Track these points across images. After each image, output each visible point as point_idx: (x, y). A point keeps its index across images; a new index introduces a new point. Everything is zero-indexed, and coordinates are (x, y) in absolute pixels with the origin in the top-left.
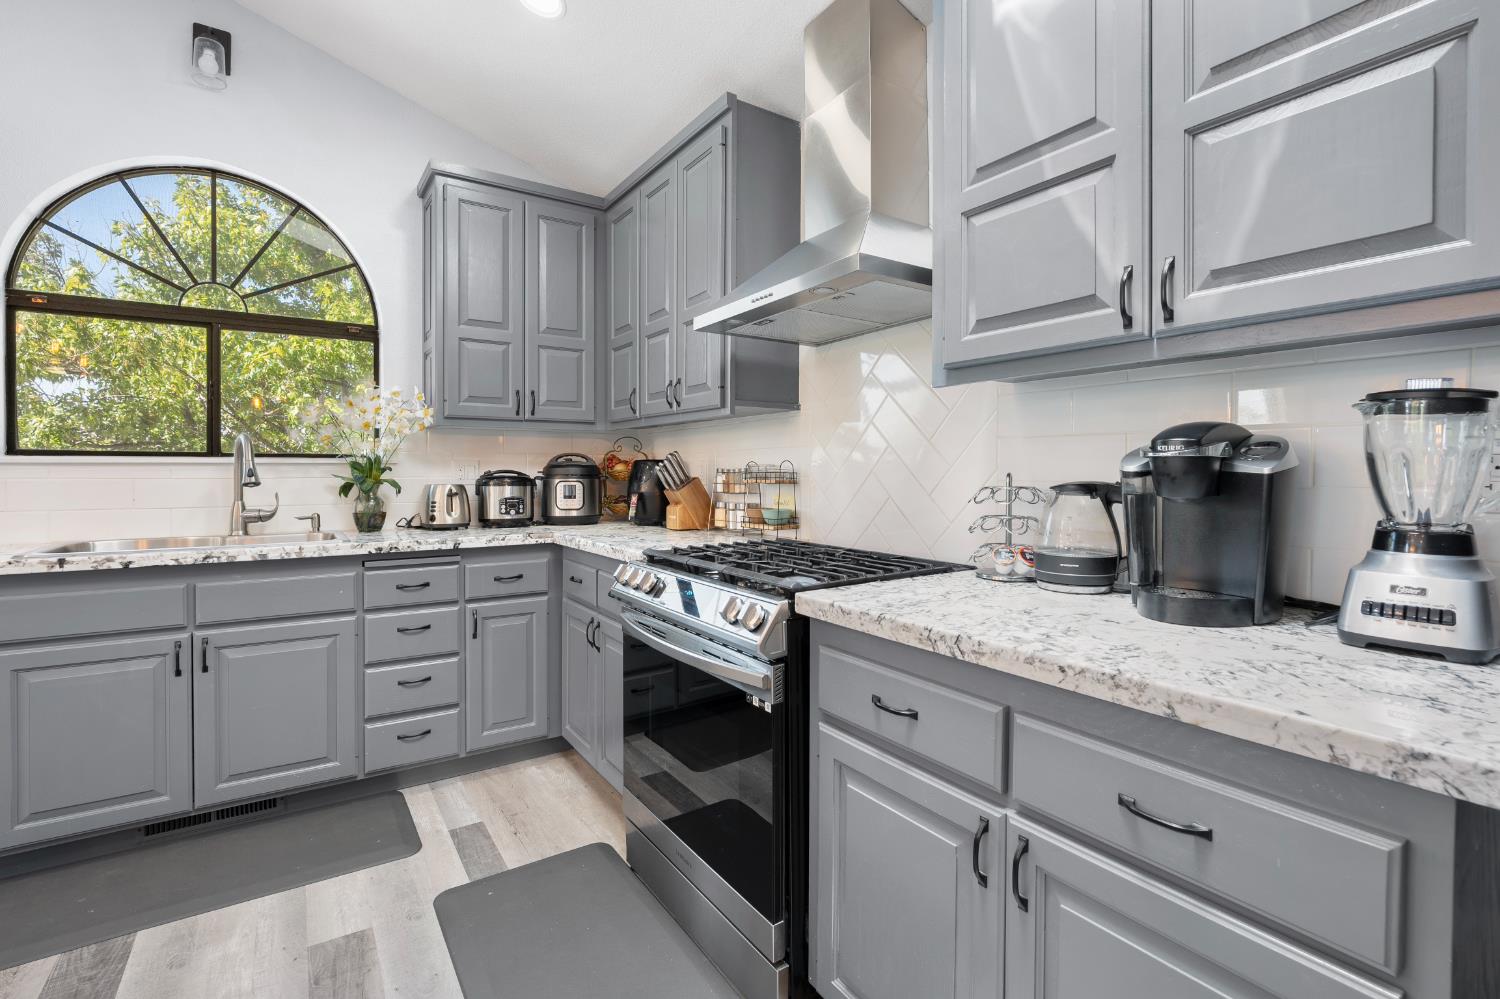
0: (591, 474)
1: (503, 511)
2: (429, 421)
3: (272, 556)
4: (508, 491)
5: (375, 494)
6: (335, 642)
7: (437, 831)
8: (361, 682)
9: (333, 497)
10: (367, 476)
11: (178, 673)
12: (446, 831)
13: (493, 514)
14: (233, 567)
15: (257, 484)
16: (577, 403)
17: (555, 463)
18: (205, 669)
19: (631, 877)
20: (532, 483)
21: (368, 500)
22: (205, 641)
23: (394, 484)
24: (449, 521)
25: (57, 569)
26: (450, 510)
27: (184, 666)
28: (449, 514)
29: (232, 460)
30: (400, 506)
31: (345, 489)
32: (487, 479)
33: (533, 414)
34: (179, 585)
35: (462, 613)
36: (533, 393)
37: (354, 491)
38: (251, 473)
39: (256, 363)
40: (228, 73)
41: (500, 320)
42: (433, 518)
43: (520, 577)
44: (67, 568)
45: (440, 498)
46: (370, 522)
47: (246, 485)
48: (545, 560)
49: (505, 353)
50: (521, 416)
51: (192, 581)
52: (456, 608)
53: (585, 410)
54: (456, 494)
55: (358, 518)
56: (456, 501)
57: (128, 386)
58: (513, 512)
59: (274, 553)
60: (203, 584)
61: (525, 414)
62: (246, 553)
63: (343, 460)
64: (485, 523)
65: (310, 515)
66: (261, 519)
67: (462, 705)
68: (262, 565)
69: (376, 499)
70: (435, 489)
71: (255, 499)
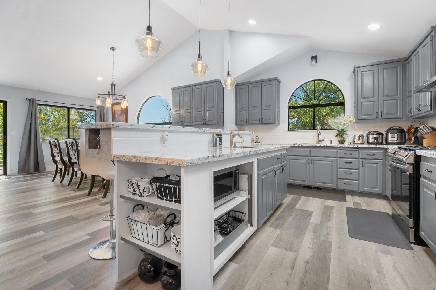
0: (401, 132)
1: (373, 141)
2: (354, 121)
3: (322, 146)
4: (375, 136)
5: (343, 136)
6: (332, 163)
7: (350, 201)
8: (337, 171)
9: (335, 137)
10: (341, 133)
11: (308, 163)
12: (352, 201)
13: (371, 141)
14: (316, 147)
15: (320, 134)
16: (396, 113)
17: (390, 129)
18: (312, 163)
19: (392, 219)
20: (382, 134)
21: (341, 138)
22: (312, 159)
23: (347, 134)
24: (359, 142)
25: (294, 145)
26: (359, 140)
27: (309, 162)
28: (359, 141)
29: (317, 130)
30: (348, 139)
31: (337, 136)
32: (370, 133)
33: (381, 117)
34: (308, 149)
35: (359, 161)
36: (381, 112)
37: (339, 136)
38: (320, 132)
39: (324, 112)
40: (317, 62)
41: (372, 96)
42: (355, 142)
43: (374, 155)
44: (295, 145)
45: (357, 138)
46: (342, 142)
47: (319, 134)
48: (382, 152)
49: (373, 104)
50: (378, 118)
51: (310, 149)
52: (358, 160)
53: (399, 115)
54: (361, 137)
55: (339, 141)
56: (361, 138)
57: (302, 119)
58: (376, 141)
59: (322, 145)
60: (312, 150)
61: (379, 117)
62: (318, 145)
63: (336, 130)
64: (369, 143)
65: (330, 140)
66: (321, 141)
67: (359, 180)
68: (320, 147)
69: (343, 137)
70: (356, 135)
71: (321, 137)
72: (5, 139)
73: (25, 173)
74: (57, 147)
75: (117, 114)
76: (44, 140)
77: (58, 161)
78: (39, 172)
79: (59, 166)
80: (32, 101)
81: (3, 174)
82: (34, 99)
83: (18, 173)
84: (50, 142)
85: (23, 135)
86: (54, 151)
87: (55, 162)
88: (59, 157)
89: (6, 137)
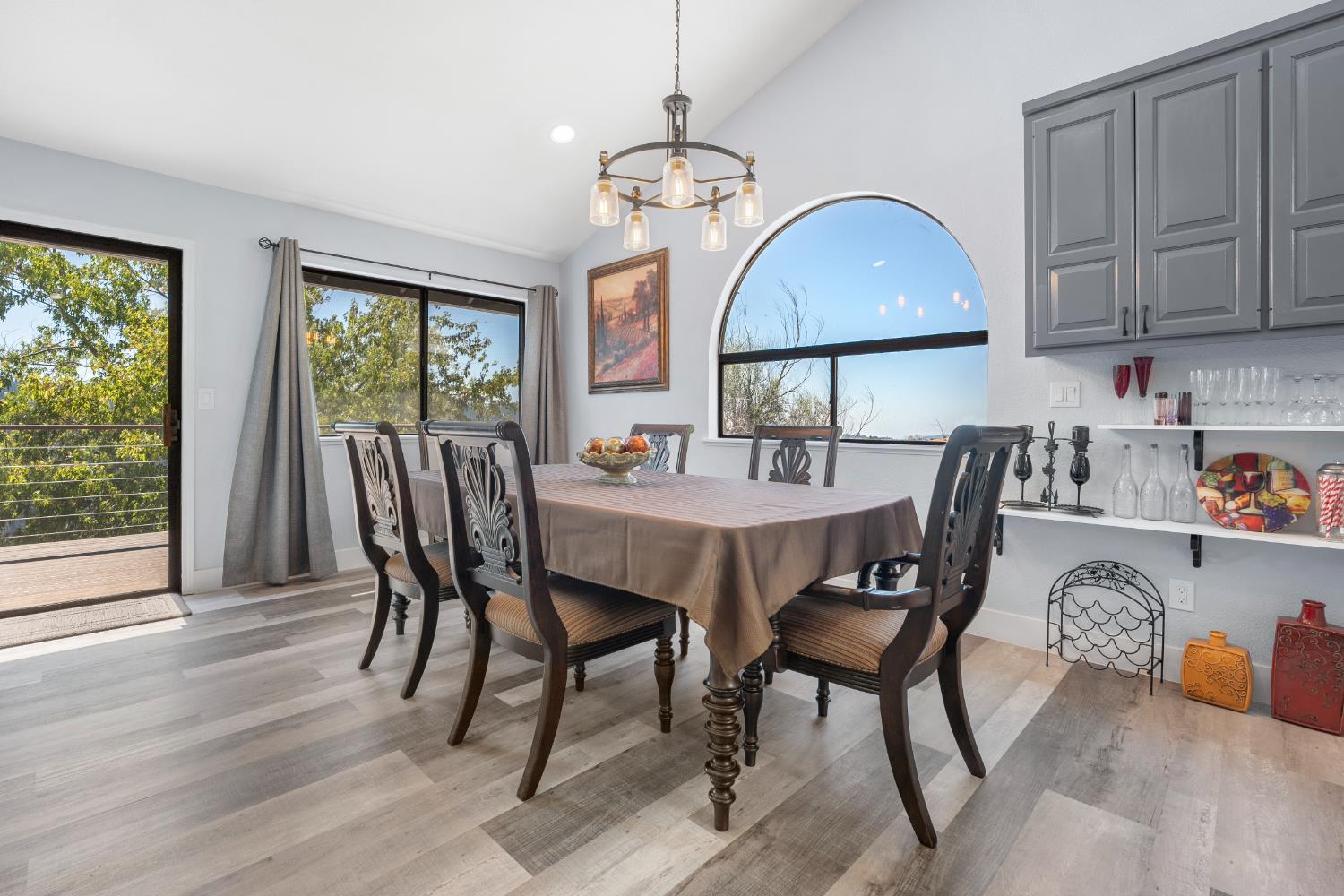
72: (174, 424)
73: (255, 581)
74: (387, 478)
75: (615, 314)
76: (329, 430)
77: (391, 555)
78: (308, 575)
79: (397, 586)
80: (281, 250)
81: (167, 585)
82: (289, 241)
83: (226, 584)
84: (351, 443)
85: (247, 408)
86: (371, 501)
87: (378, 557)
88: (397, 535)
89: (180, 418)
